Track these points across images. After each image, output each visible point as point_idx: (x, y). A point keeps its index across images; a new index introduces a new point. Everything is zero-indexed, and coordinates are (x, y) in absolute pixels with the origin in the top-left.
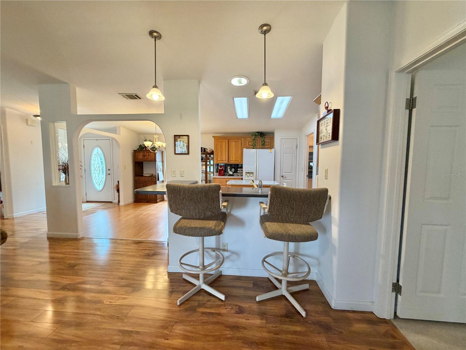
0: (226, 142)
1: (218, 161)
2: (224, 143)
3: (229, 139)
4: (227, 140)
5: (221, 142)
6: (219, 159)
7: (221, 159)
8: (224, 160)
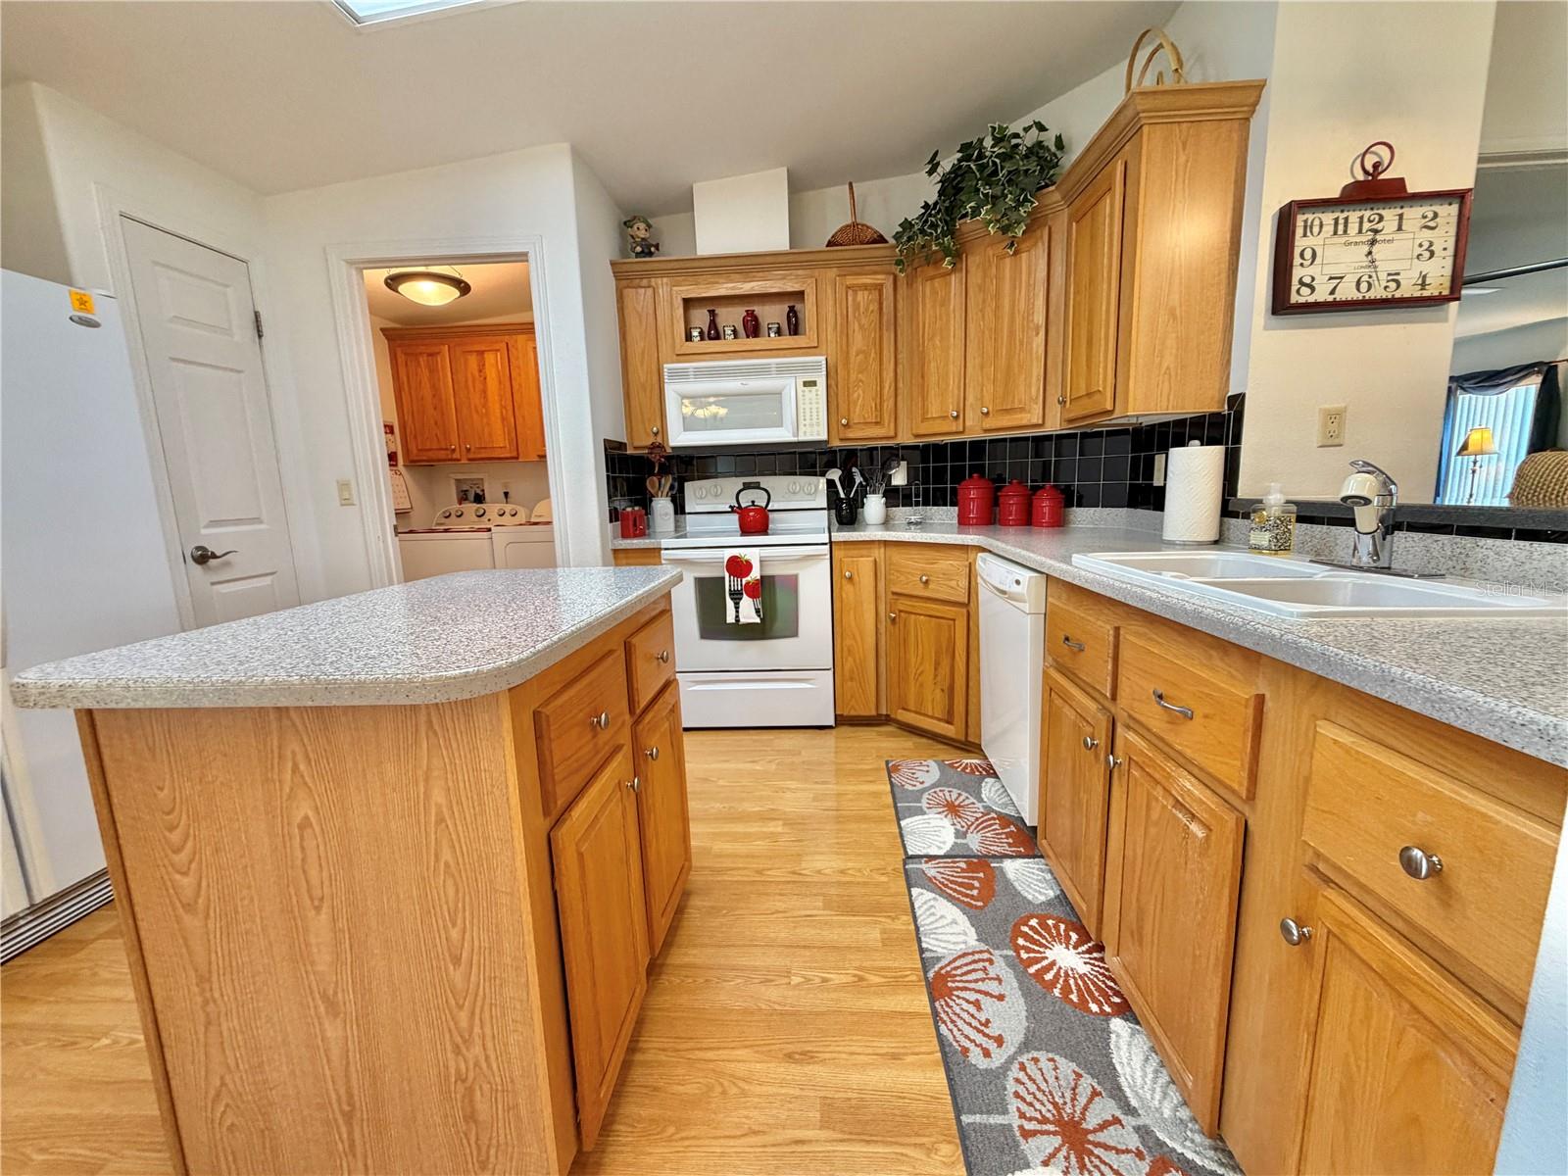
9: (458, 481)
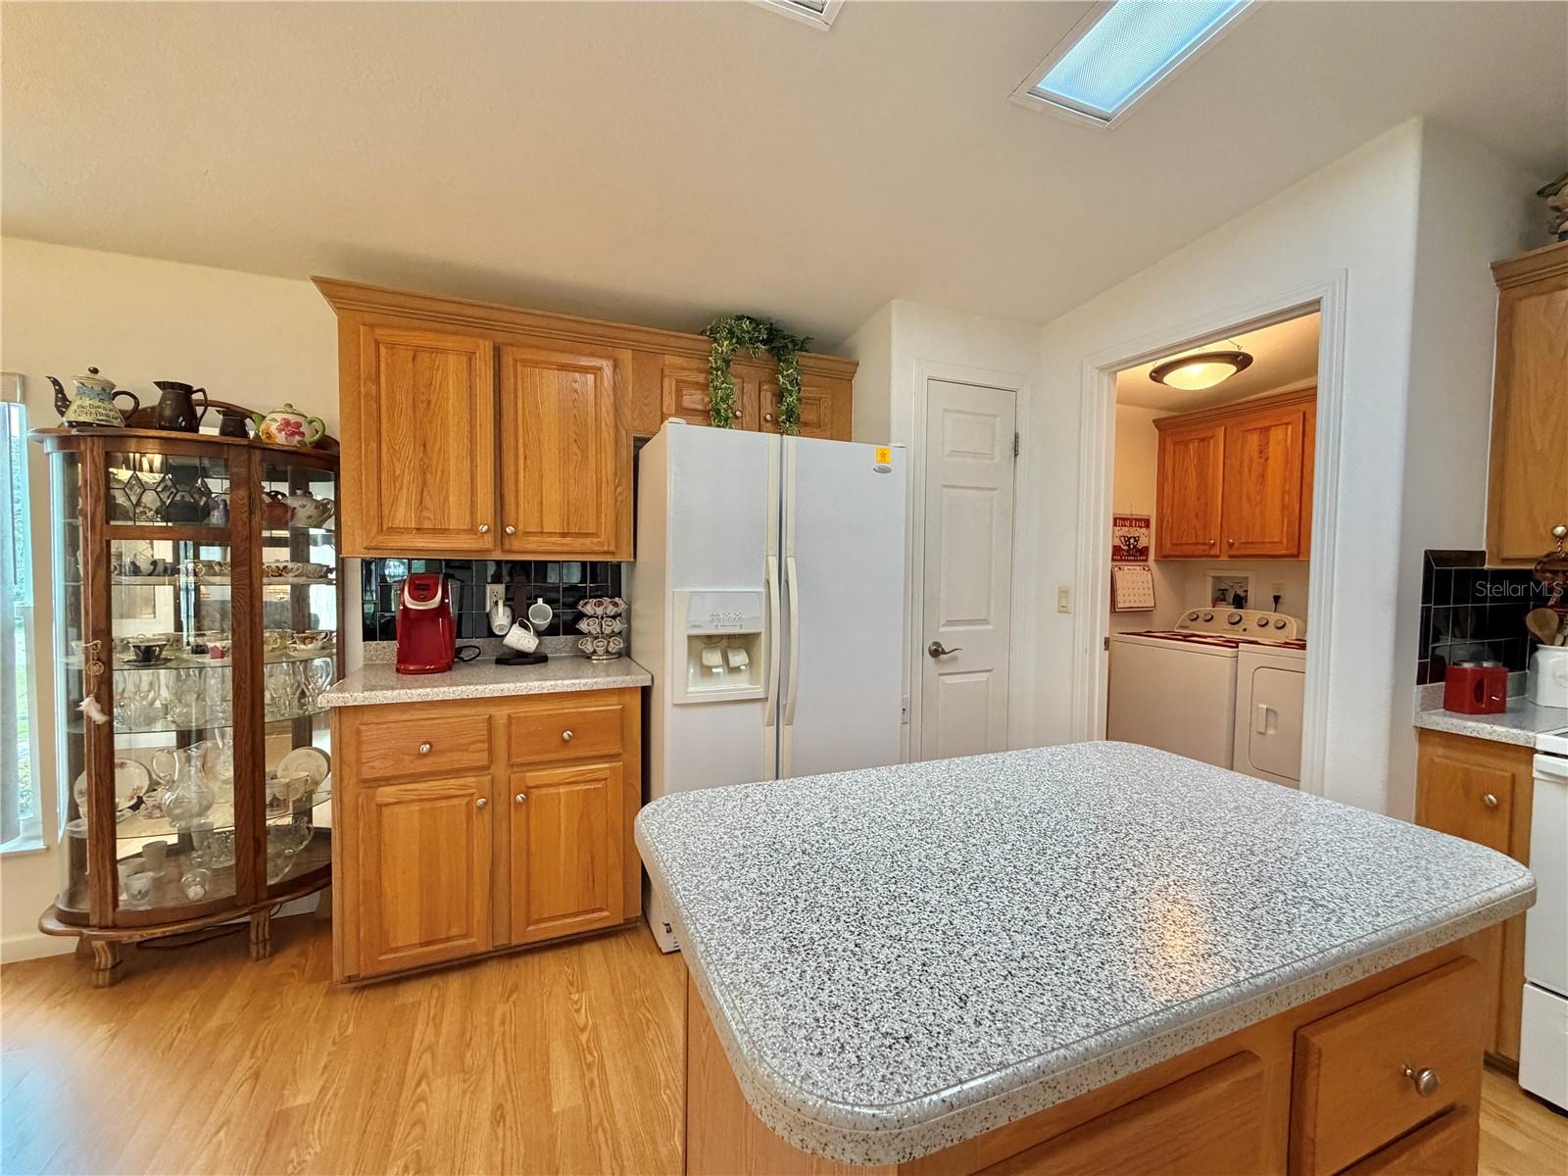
0: (470, 356)
1: (393, 530)
2: (454, 363)
3: (501, 337)
4: (484, 349)
5: (416, 352)
6: (403, 514)
7: (419, 520)
8: (456, 518)
9: (1216, 579)
